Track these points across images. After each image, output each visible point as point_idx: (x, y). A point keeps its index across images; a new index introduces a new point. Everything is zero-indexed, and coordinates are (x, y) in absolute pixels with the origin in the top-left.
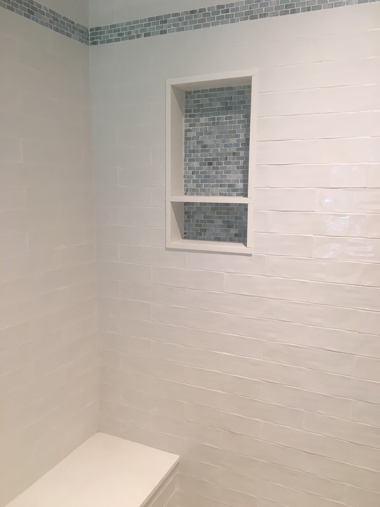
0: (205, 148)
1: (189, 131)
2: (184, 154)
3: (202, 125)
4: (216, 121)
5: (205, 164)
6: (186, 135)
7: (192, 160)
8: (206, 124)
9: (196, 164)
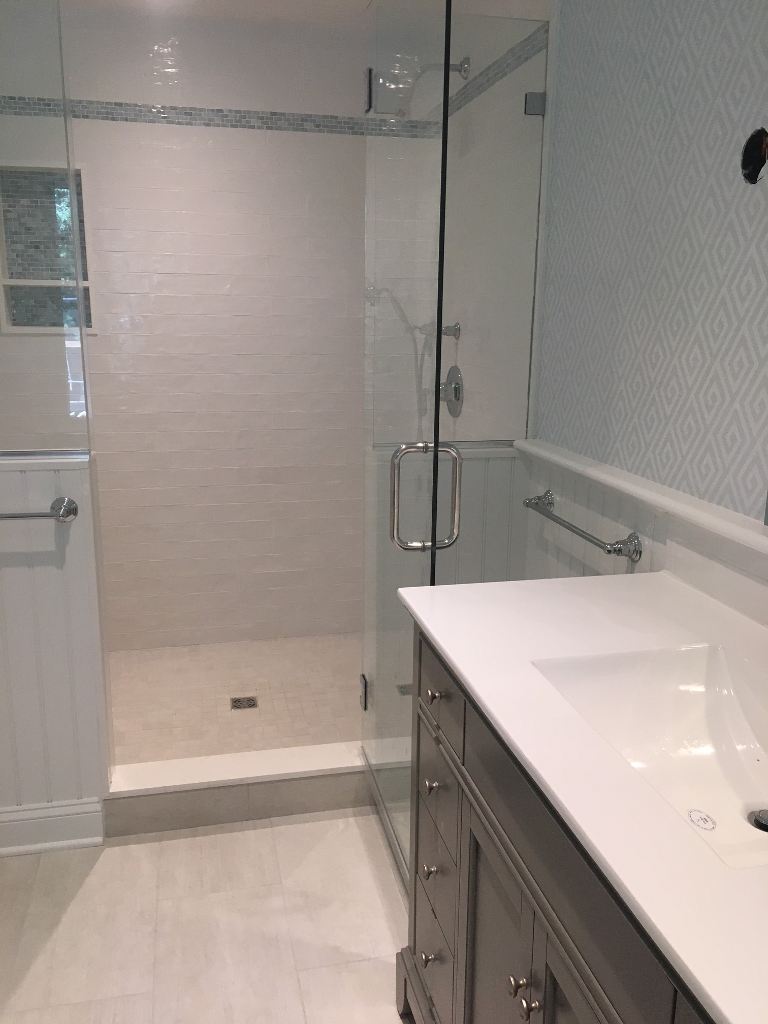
0: (29, 230)
1: (9, 211)
2: (4, 235)
3: (23, 206)
4: (39, 204)
5: (31, 247)
6: (5, 216)
7: (16, 242)
8: (28, 206)
9: (20, 247)
